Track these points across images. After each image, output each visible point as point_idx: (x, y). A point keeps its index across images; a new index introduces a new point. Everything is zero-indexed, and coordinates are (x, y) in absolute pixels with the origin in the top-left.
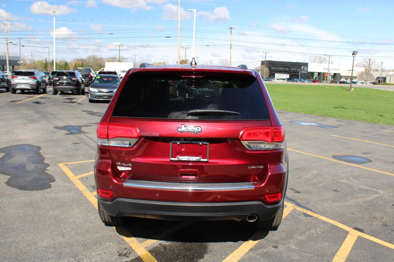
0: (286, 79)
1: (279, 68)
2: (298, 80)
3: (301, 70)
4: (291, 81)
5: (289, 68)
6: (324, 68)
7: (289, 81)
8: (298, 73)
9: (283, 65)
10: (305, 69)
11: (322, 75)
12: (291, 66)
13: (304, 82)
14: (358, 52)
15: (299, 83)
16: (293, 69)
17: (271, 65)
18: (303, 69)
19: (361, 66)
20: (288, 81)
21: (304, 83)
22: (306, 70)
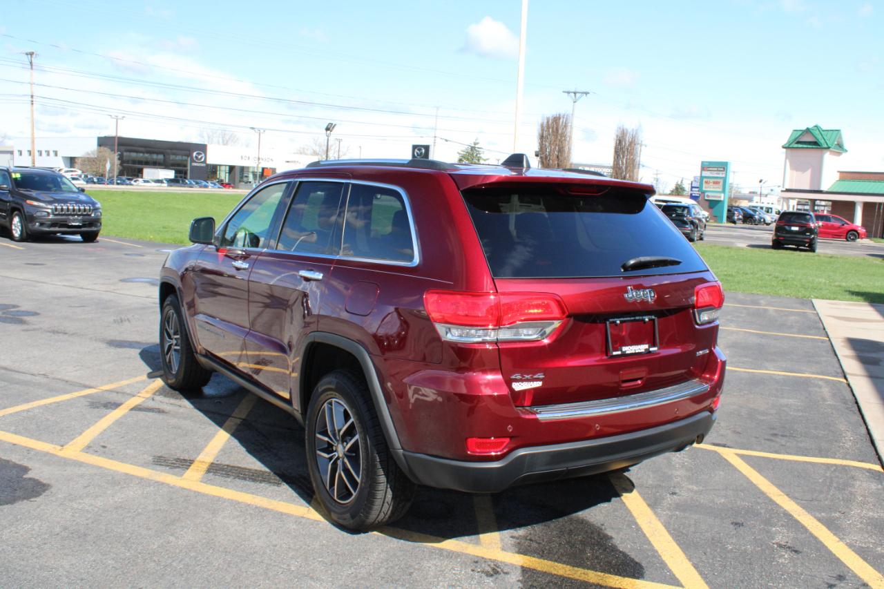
0: (164, 181)
1: (141, 155)
2: (194, 183)
3: (192, 161)
4: (178, 184)
5: (164, 155)
6: (242, 157)
7: (172, 184)
8: (186, 166)
9: (149, 147)
10: (202, 158)
11: (237, 172)
12: (169, 151)
13: (206, 187)
14: (335, 125)
15: (196, 190)
16: (172, 157)
17: (123, 148)
18: (196, 157)
19: (309, 152)
20: (171, 186)
21: (206, 189)
22: (203, 160)
